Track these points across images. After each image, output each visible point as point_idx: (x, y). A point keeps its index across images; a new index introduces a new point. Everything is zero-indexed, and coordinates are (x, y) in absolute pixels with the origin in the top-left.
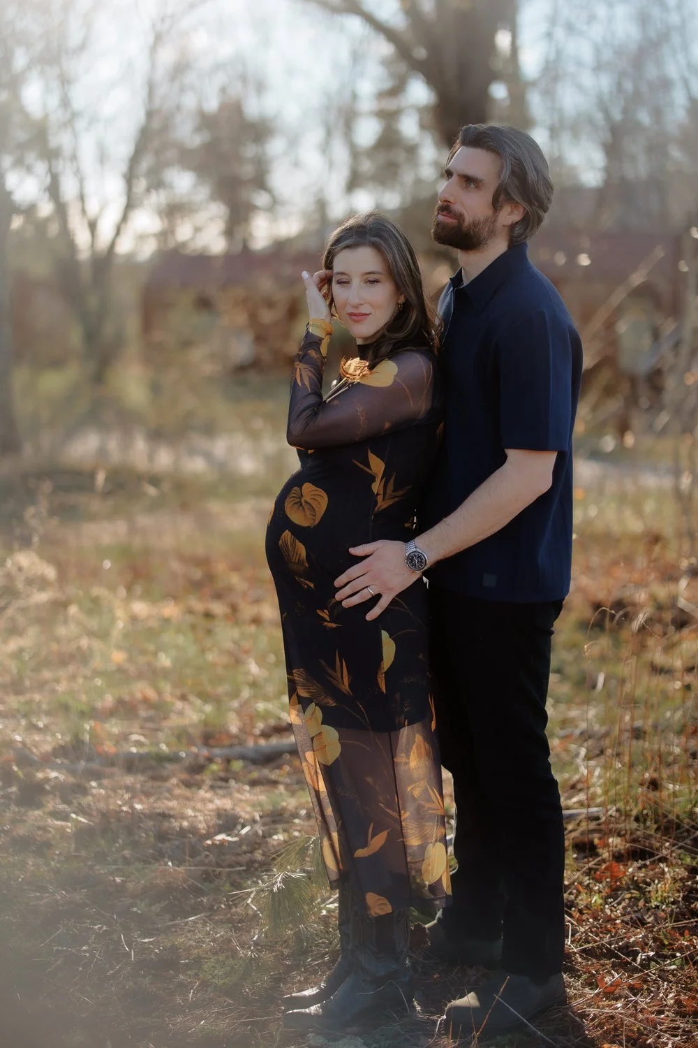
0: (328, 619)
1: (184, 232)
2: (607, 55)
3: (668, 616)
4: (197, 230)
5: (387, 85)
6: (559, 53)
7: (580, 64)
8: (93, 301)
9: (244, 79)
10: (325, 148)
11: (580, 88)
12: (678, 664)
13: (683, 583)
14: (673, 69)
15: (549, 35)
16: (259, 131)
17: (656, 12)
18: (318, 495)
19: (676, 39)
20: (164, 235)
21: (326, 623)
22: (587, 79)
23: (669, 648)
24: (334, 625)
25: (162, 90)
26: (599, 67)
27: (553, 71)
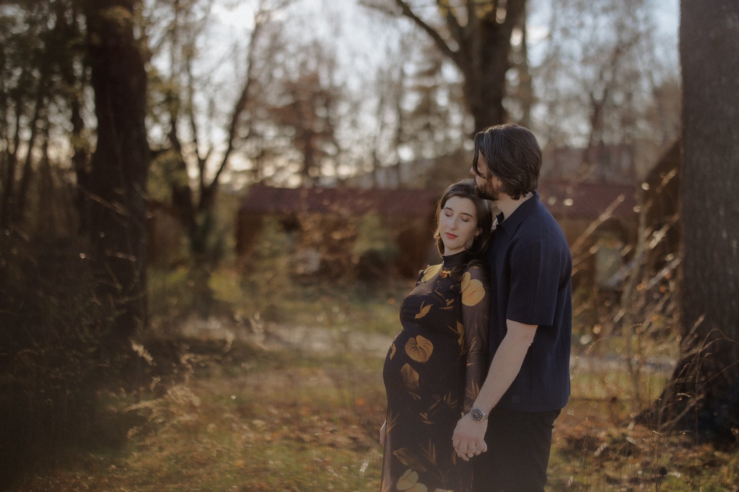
0: (426, 418)
1: (268, 171)
2: (592, 51)
3: (620, 447)
4: (280, 169)
5: (428, 67)
6: (558, 48)
7: (571, 57)
8: (200, 220)
9: (320, 58)
10: (379, 112)
11: (572, 76)
12: (625, 477)
13: (631, 426)
14: (641, 65)
15: (550, 37)
16: (329, 98)
17: (628, 22)
18: (426, 343)
19: (643, 43)
20: (255, 171)
21: (425, 421)
22: (577, 69)
23: (619, 467)
24: (430, 423)
25: (259, 64)
26: (585, 61)
27: (552, 61)
